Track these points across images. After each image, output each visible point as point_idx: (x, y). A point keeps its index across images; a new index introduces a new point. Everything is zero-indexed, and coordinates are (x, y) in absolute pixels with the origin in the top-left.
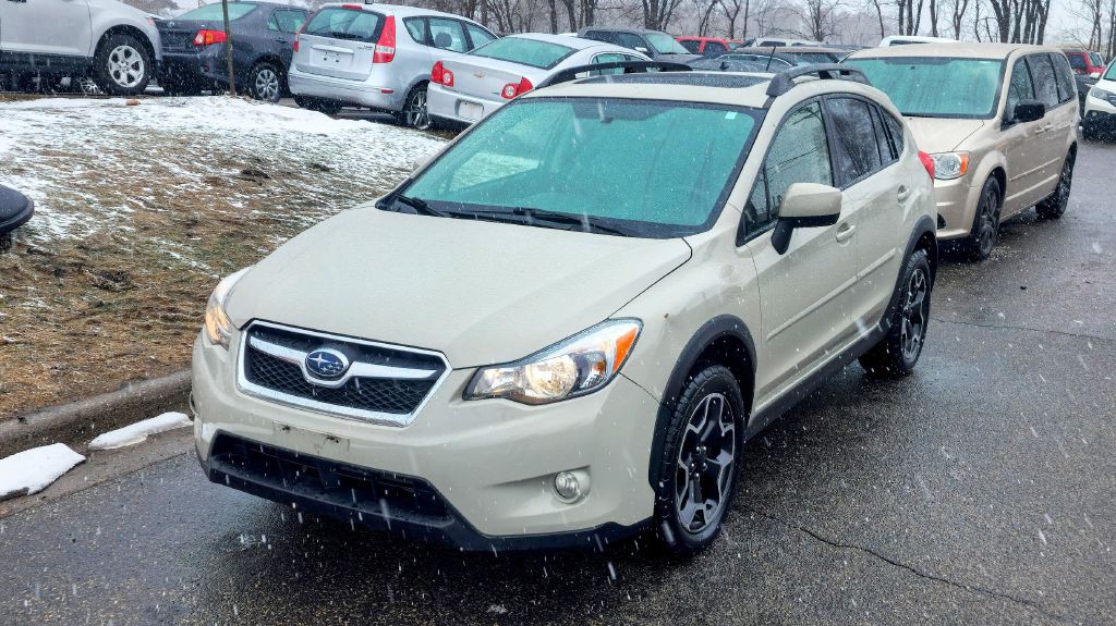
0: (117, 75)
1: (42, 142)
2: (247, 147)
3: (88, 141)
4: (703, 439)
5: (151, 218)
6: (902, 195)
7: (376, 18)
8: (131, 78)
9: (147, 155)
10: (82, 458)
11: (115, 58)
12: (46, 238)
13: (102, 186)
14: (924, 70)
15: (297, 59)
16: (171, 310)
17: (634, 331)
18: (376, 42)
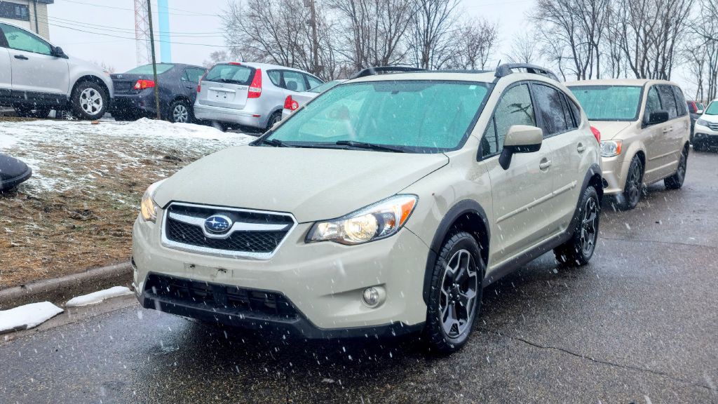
0: (86, 106)
1: (38, 140)
2: (167, 144)
3: (67, 140)
4: (457, 279)
5: (106, 182)
6: (580, 148)
7: (249, 71)
8: (94, 109)
9: (104, 147)
10: (61, 310)
11: (84, 96)
12: (39, 191)
13: (76, 164)
14: (593, 93)
15: (199, 97)
16: (119, 230)
17: (413, 201)
18: (250, 85)
